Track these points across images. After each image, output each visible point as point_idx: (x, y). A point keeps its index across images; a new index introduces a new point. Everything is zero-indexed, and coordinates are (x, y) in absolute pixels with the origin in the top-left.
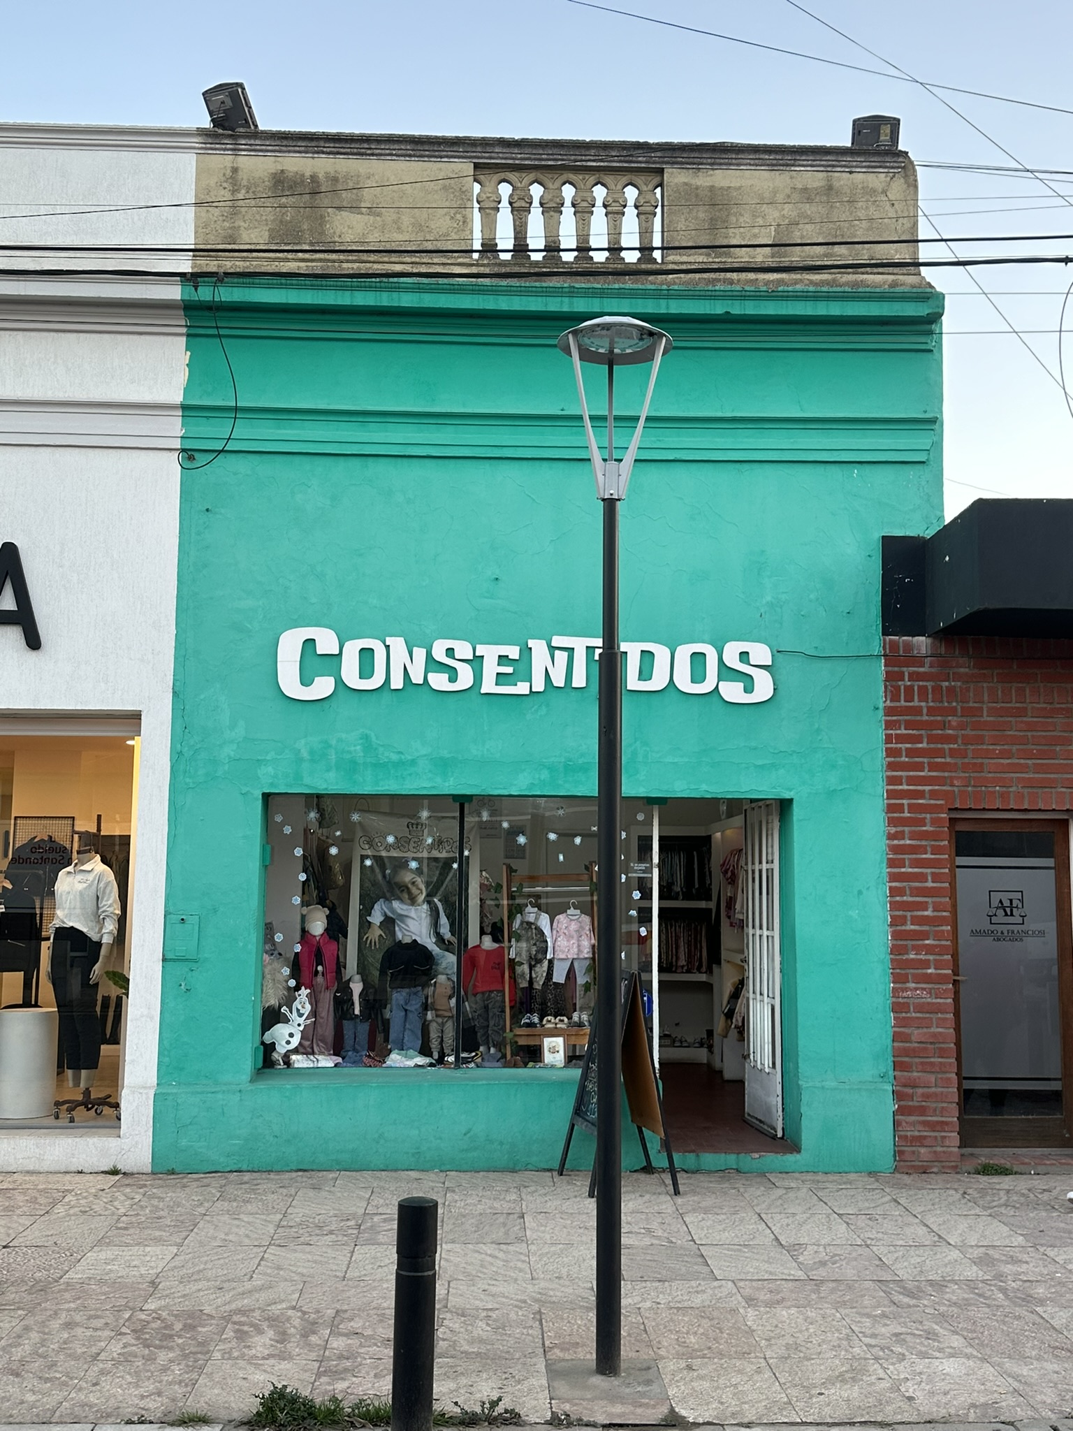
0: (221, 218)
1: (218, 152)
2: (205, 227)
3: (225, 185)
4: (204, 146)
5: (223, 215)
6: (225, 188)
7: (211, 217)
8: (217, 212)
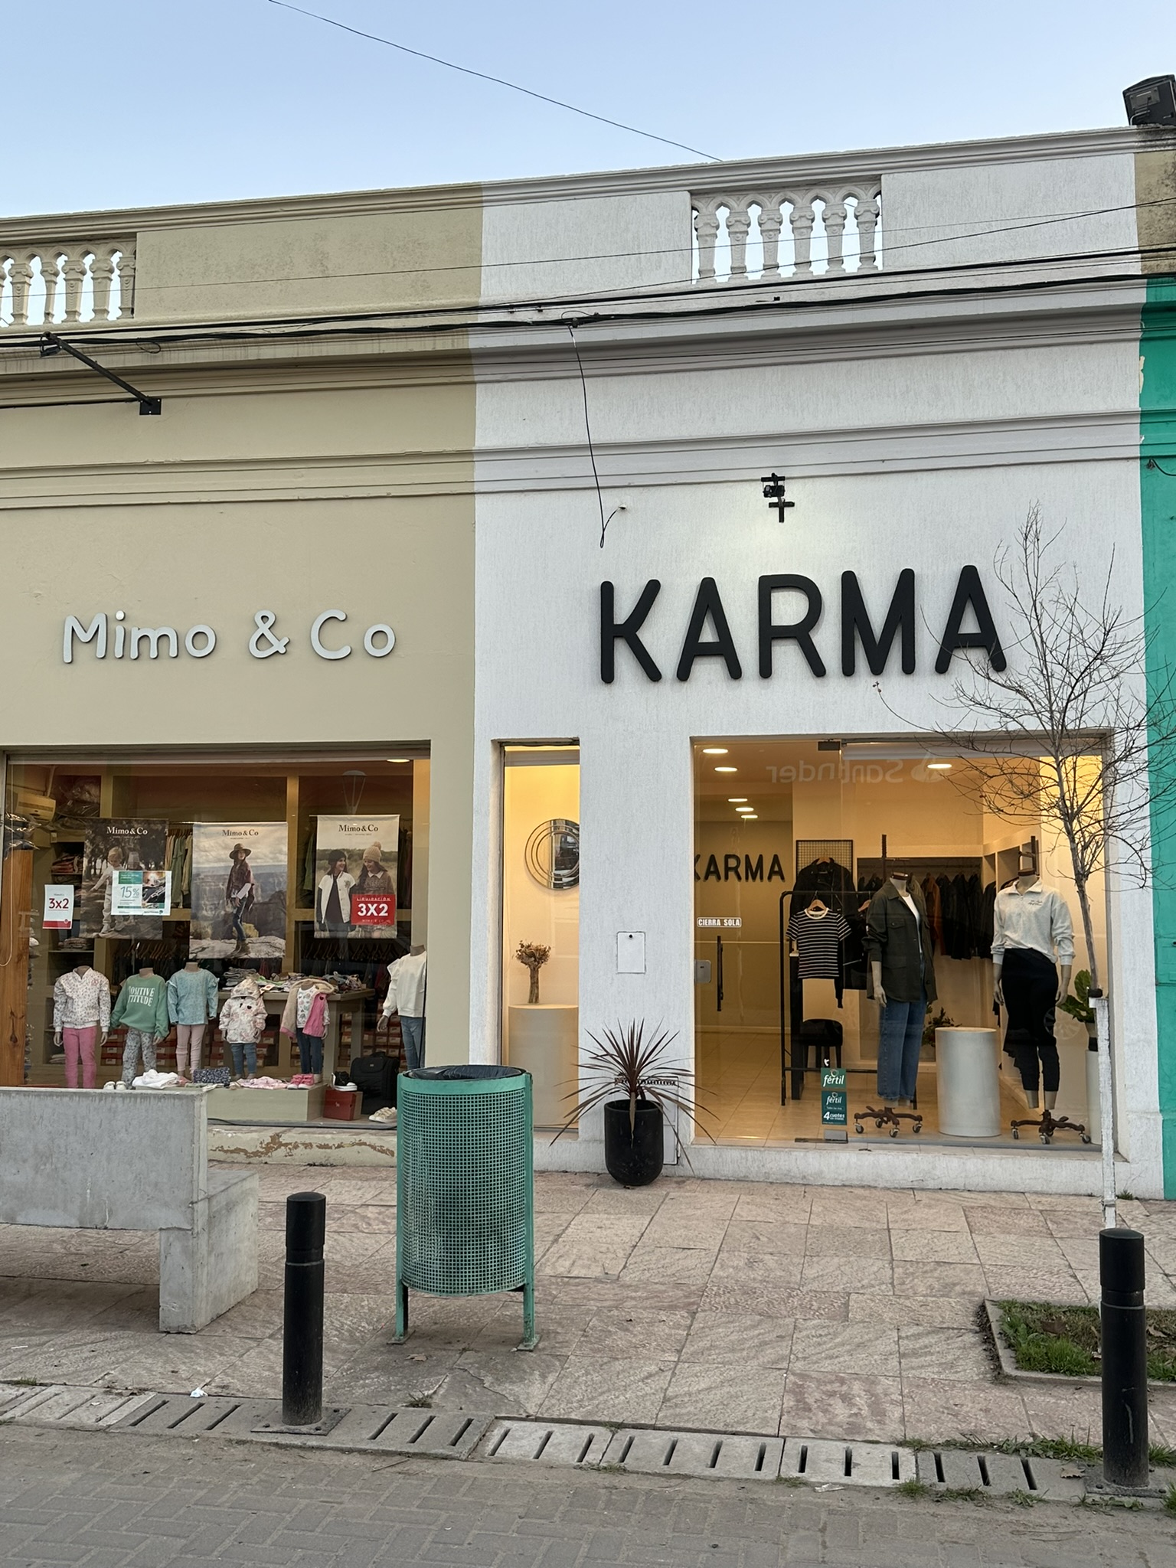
0: (1165, 217)
1: (1158, 149)
2: (1149, 227)
3: (1167, 182)
4: (1143, 144)
5: (1167, 214)
6: (1167, 186)
7: (1154, 216)
8: (1160, 211)
